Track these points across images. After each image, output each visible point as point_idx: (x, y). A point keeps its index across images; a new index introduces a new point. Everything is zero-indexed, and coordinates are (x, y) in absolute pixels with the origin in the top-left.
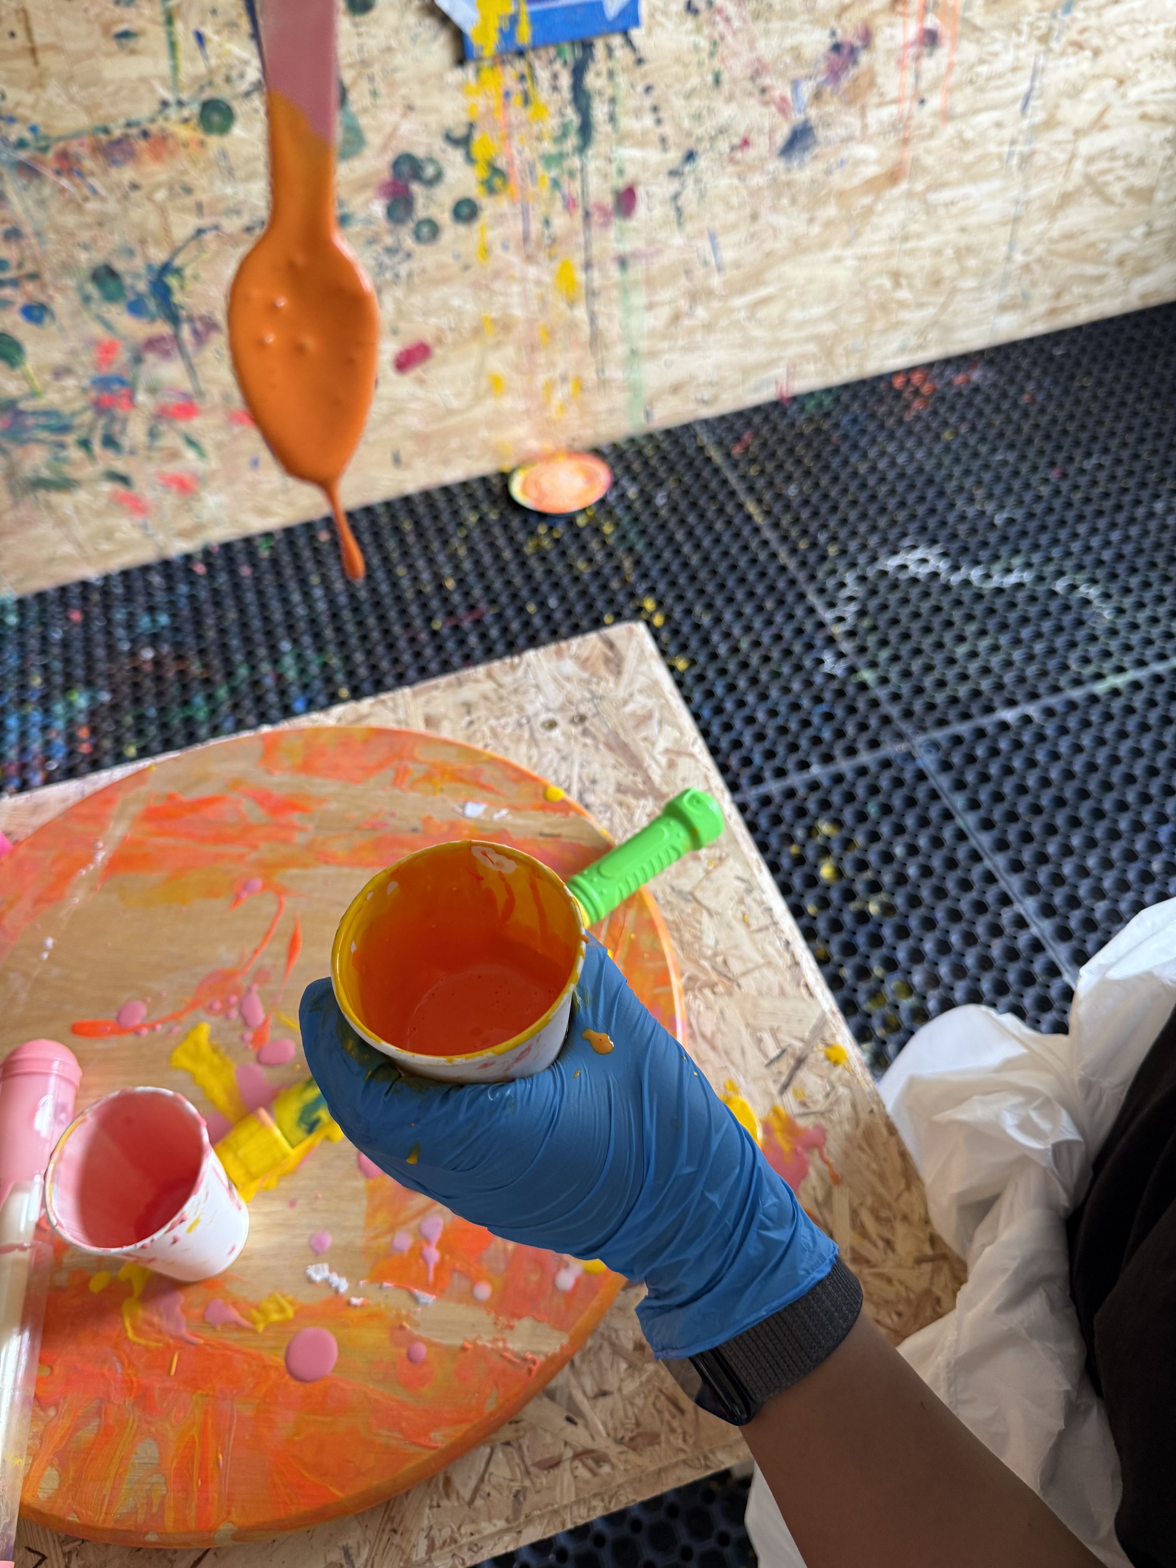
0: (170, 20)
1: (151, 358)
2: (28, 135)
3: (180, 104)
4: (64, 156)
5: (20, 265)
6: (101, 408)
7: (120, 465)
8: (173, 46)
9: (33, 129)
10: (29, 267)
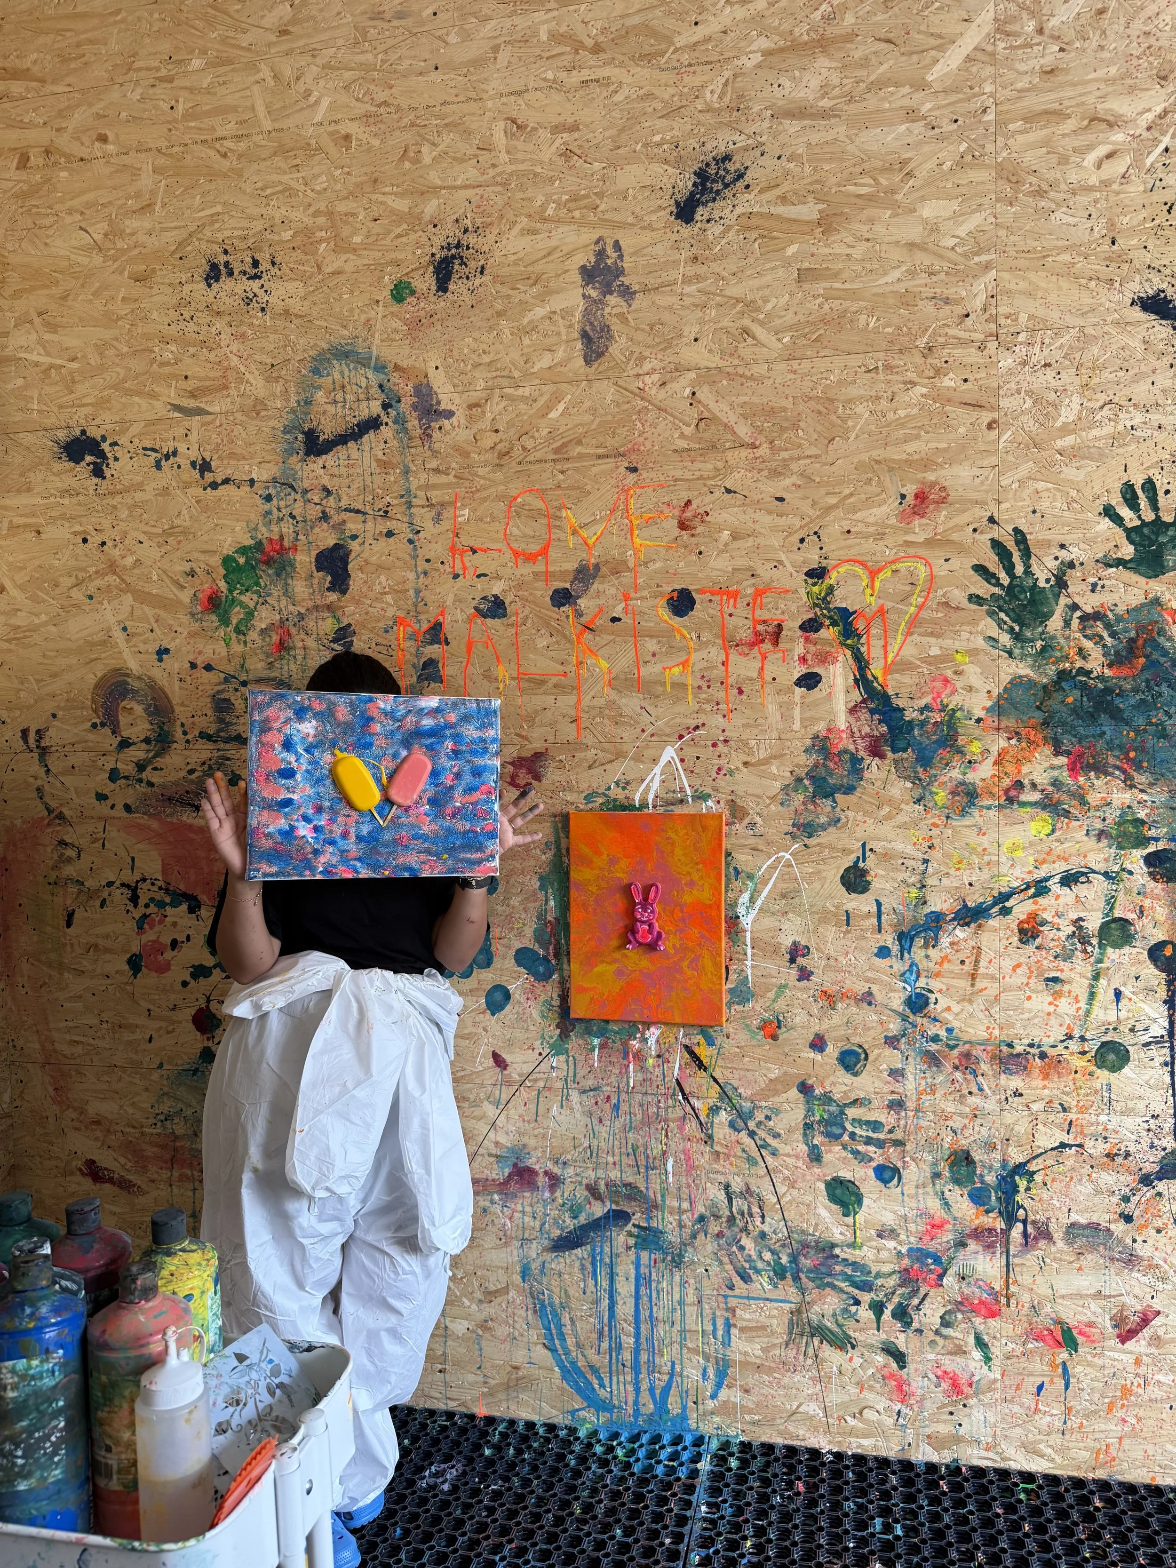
0: (1096, 977)
1: (973, 1245)
2: (943, 1034)
3: (1083, 1039)
4: (967, 1055)
5: (890, 1131)
6: (907, 1278)
7: (901, 1341)
8: (1092, 996)
9: (950, 1031)
10: (898, 1135)
